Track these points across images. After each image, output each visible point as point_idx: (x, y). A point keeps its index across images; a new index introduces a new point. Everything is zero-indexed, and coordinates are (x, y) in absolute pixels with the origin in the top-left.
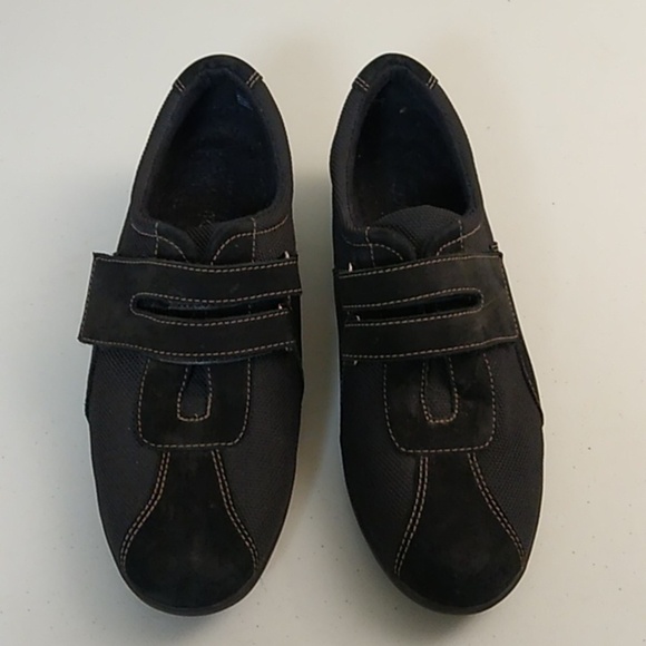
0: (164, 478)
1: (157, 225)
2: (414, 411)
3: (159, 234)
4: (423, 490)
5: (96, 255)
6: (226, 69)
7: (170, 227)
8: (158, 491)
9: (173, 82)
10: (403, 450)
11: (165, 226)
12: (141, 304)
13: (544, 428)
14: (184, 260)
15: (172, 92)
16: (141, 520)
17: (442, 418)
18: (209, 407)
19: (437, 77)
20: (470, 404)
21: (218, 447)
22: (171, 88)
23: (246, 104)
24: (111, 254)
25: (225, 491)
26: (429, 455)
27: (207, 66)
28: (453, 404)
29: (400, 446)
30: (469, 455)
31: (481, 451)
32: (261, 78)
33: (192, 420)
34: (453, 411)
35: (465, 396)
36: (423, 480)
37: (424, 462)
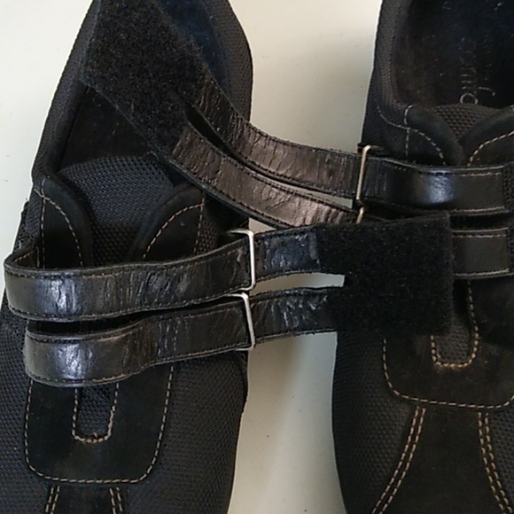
4: (410, 450)
10: (397, 393)
17: (454, 361)
18: (110, 425)
20: (494, 350)
26: (427, 406)
28: (470, 346)
29: (394, 388)
30: (480, 414)
31: (496, 412)
34: (469, 354)
35: (487, 337)
36: (413, 438)
37: (420, 414)
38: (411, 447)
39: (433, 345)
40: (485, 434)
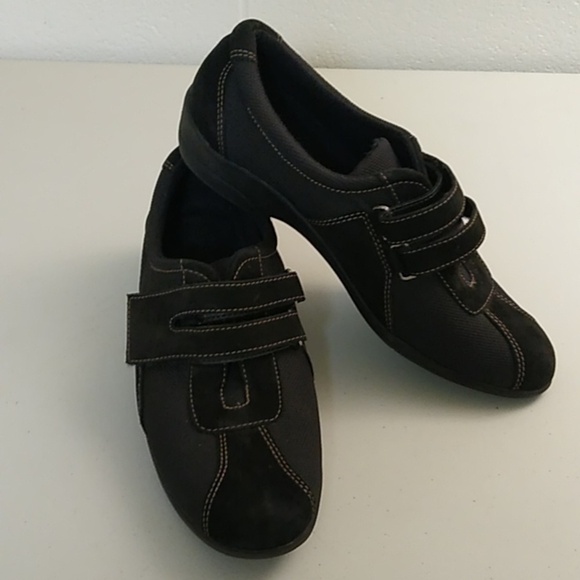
1: (181, 262)
3: (184, 268)
5: (129, 296)
7: (191, 261)
9: (162, 163)
11: (187, 261)
12: (178, 323)
14: (206, 281)
18: (248, 396)
21: (263, 423)
24: (137, 293)
33: (236, 407)
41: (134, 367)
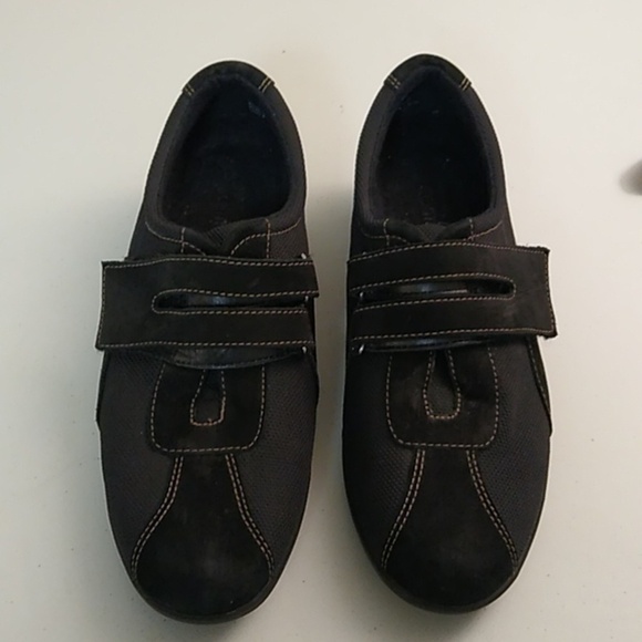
0: (177, 482)
1: (183, 230)
2: (415, 405)
3: (185, 241)
4: (416, 482)
5: (104, 264)
6: (237, 75)
8: (171, 494)
9: (183, 86)
10: (401, 442)
11: (191, 231)
12: (162, 303)
13: (551, 438)
14: (198, 253)
15: (181, 97)
16: (153, 525)
17: (444, 414)
18: (223, 411)
19: (470, 80)
20: (473, 404)
21: (231, 451)
22: (180, 93)
23: (257, 111)
24: (121, 260)
25: (240, 495)
26: (426, 448)
27: (217, 72)
28: (455, 403)
29: (399, 438)
30: (468, 452)
31: (480, 449)
32: (273, 83)
33: (205, 424)
34: (455, 409)
35: (468, 396)
36: (418, 473)
37: (421, 456)
38: (415, 487)
39: (426, 402)
40: (473, 467)
41: (102, 354)
